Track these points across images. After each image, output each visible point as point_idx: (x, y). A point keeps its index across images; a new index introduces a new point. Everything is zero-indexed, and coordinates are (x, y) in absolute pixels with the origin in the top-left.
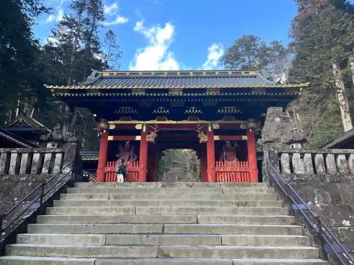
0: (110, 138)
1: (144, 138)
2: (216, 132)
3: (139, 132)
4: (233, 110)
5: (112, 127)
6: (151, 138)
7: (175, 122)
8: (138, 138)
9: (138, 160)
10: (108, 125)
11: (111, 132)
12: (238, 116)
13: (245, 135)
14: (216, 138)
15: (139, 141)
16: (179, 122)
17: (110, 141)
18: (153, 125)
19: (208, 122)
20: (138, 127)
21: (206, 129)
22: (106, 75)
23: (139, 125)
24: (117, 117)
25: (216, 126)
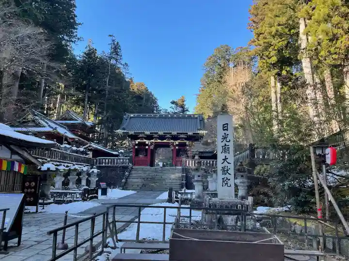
0: (136, 147)
1: (149, 147)
2: (177, 145)
3: (147, 145)
5: (137, 143)
6: (152, 147)
7: (161, 141)
8: (147, 147)
9: (146, 155)
10: (135, 142)
11: (136, 145)
12: (186, 139)
14: (177, 148)
15: (147, 149)
16: (163, 141)
17: (136, 149)
19: (174, 141)
20: (147, 143)
21: (173, 144)
22: (132, 115)
23: (147, 142)
24: (138, 138)
25: (177, 142)
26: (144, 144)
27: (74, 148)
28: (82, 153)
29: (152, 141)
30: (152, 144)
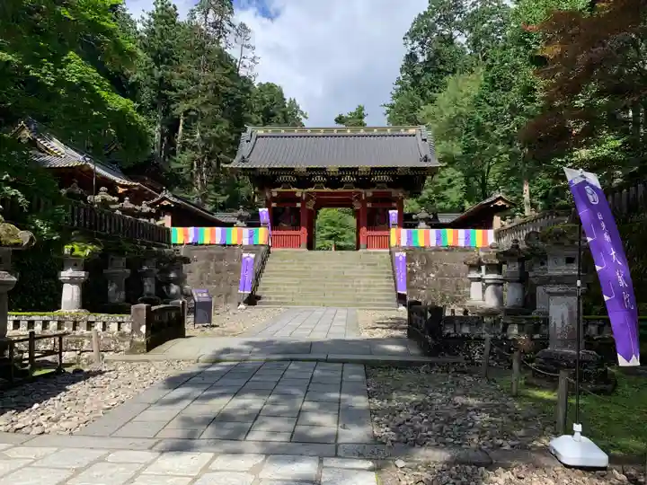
0: (273, 205)
1: (303, 205)
2: (368, 199)
3: (299, 200)
4: (385, 178)
5: (275, 194)
6: (310, 205)
7: (331, 190)
8: (299, 205)
10: (271, 192)
12: (390, 185)
13: (395, 202)
14: (369, 205)
15: (299, 208)
16: (335, 190)
17: (274, 208)
18: (311, 193)
19: (362, 191)
20: (299, 195)
21: (359, 198)
22: (261, 132)
23: (299, 193)
24: (278, 185)
25: (370, 194)
26: (292, 198)
27: (127, 204)
28: (148, 215)
29: (310, 190)
30: (309, 196)
